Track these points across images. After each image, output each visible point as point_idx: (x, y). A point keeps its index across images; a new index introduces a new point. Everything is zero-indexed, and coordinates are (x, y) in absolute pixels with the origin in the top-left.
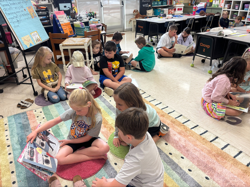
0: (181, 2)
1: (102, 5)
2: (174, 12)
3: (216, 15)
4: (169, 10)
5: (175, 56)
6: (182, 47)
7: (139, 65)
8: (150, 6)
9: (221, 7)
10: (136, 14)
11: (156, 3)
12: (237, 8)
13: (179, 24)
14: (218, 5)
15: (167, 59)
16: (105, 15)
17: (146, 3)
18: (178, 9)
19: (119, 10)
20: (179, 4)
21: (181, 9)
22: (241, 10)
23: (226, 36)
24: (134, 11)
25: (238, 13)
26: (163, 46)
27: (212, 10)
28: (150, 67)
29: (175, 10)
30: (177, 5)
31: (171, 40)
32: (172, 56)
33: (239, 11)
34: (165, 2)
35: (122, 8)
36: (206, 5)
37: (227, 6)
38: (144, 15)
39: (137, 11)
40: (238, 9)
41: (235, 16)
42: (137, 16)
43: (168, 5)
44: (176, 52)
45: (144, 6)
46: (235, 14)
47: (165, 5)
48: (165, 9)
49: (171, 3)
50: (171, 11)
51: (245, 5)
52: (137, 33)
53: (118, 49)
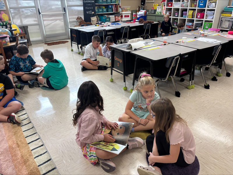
0: (127, 9)
1: (40, 12)
2: (121, 19)
3: (155, 23)
4: (115, 17)
5: (100, 68)
6: (105, 59)
7: (46, 83)
8: (93, 13)
9: (164, 14)
10: (79, 21)
11: (101, 10)
12: (176, 15)
13: (114, 33)
14: (161, 13)
15: (91, 72)
16: (45, 22)
17: (89, 10)
18: (125, 16)
19: (62, 18)
20: (125, 11)
21: (128, 16)
22: (180, 17)
23: (135, 49)
24: (78, 18)
25: (178, 20)
26: (87, 58)
27: (156, 17)
28: (59, 85)
29: (122, 17)
30: (123, 12)
31: (95, 51)
32: (97, 68)
33: (179, 18)
34: (111, 9)
35: (64, 15)
36: (146, 13)
37: (168, 14)
38: (88, 23)
39: (81, 18)
40: (178, 16)
41: (175, 23)
42: (81, 23)
43: (114, 12)
44: (100, 64)
45: (87, 12)
46: (176, 21)
47: (111, 12)
48: (111, 16)
49: (117, 10)
50: (117, 18)
51: (184, 12)
52: (72, 42)
53: (29, 63)
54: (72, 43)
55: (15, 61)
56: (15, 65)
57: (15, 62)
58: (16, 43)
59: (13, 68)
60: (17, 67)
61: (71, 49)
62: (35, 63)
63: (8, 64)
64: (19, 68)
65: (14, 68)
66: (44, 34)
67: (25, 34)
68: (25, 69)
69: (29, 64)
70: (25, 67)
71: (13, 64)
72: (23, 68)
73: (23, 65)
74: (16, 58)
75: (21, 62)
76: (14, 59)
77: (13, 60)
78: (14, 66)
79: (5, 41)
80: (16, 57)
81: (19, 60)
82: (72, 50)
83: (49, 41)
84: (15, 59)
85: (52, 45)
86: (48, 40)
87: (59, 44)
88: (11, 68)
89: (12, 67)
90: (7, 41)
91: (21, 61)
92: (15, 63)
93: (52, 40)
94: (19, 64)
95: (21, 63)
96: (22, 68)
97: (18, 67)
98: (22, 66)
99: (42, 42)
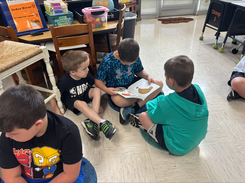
7: (154, 132)
52: (207, 24)
53: (131, 71)
54: (205, 26)
55: (109, 65)
56: (107, 72)
57: (109, 67)
58: (118, 25)
59: (102, 77)
60: (109, 75)
61: (200, 36)
62: (143, 69)
63: (98, 65)
64: (112, 78)
65: (105, 77)
66: (161, 6)
67: (136, 4)
68: (122, 81)
69: (131, 73)
70: (124, 78)
71: (104, 70)
72: (119, 79)
73: (121, 74)
74: (113, 60)
75: (119, 70)
76: (109, 62)
77: (107, 63)
78: (105, 74)
79: (100, 19)
80: (112, 58)
81: (117, 65)
82: (201, 39)
83: (165, 15)
84: (111, 61)
85: (168, 23)
86: (163, 14)
87: (179, 22)
88: (99, 75)
89: (102, 74)
90: (103, 19)
91: (120, 67)
92: (107, 70)
93: (168, 14)
94: (115, 72)
95: (118, 72)
96: (117, 80)
97: (111, 76)
98: (119, 76)
99: (156, 17)
